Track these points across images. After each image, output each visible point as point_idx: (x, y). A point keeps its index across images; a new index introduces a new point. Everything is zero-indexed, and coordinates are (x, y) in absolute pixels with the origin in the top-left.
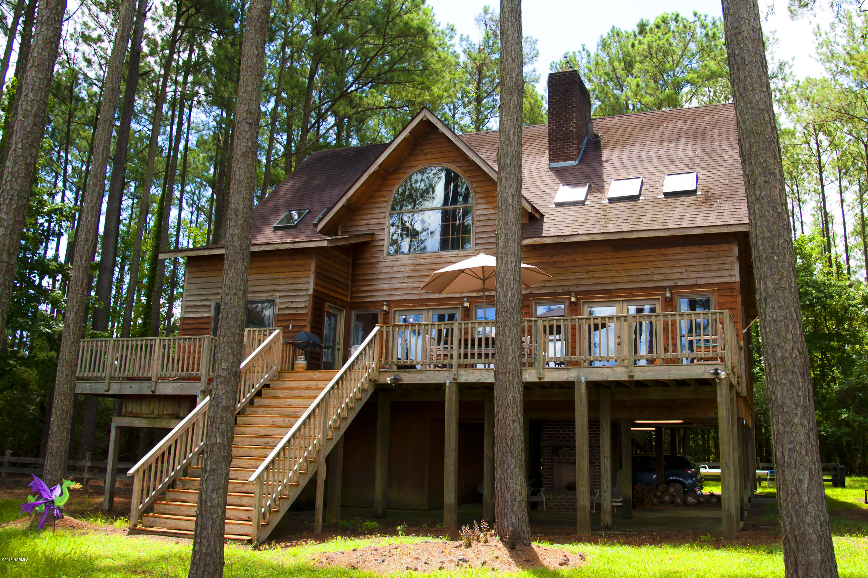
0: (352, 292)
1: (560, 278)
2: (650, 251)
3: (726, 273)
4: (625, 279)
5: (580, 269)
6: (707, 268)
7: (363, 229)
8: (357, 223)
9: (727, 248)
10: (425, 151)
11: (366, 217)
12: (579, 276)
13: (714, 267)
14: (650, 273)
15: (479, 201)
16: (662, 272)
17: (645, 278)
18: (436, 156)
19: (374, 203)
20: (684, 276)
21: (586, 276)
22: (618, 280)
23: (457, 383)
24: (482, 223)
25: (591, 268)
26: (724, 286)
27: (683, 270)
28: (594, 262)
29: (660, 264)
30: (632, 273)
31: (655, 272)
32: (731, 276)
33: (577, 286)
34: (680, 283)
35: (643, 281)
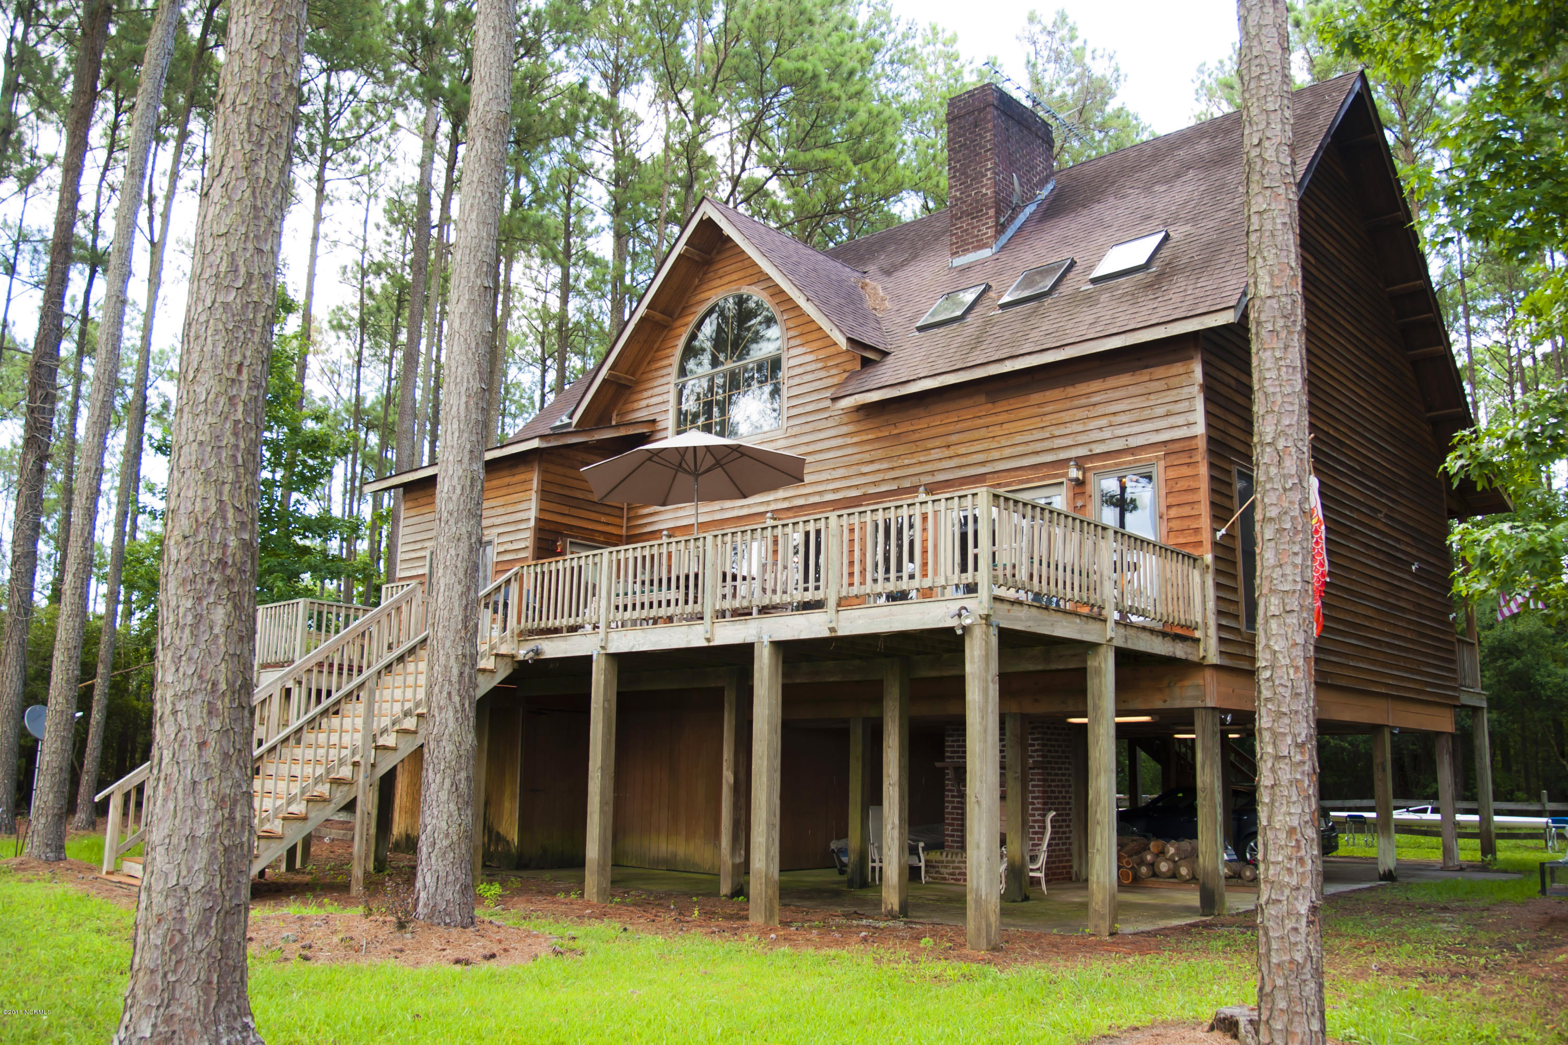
0: (629, 519)
1: (906, 462)
2: (1048, 393)
3: (1180, 420)
4: (1007, 452)
5: (937, 442)
6: (1146, 413)
7: (642, 415)
8: (636, 406)
9: (1181, 370)
10: (721, 271)
11: (646, 394)
12: (935, 454)
13: (1160, 411)
14: (1048, 435)
15: (793, 342)
16: (1068, 431)
17: (1038, 446)
18: (734, 277)
19: (656, 370)
20: (1107, 434)
21: (947, 453)
22: (996, 455)
23: (607, 654)
24: (797, 381)
25: (954, 439)
26: (1177, 447)
27: (1103, 422)
28: (959, 426)
29: (1066, 416)
30: (1018, 439)
31: (1057, 433)
32: (1189, 425)
33: (932, 473)
34: (1098, 449)
35: (1037, 453)
